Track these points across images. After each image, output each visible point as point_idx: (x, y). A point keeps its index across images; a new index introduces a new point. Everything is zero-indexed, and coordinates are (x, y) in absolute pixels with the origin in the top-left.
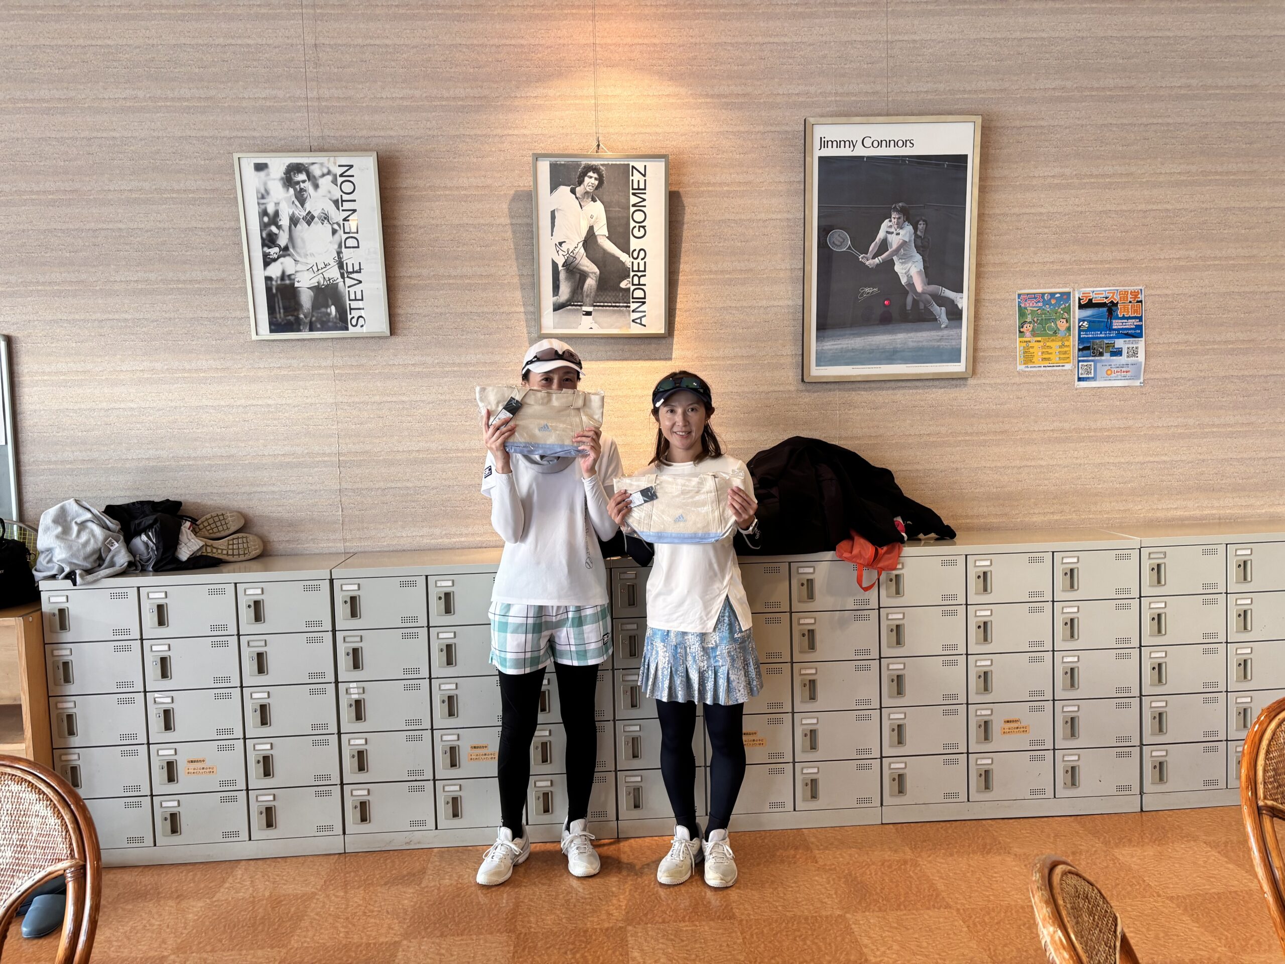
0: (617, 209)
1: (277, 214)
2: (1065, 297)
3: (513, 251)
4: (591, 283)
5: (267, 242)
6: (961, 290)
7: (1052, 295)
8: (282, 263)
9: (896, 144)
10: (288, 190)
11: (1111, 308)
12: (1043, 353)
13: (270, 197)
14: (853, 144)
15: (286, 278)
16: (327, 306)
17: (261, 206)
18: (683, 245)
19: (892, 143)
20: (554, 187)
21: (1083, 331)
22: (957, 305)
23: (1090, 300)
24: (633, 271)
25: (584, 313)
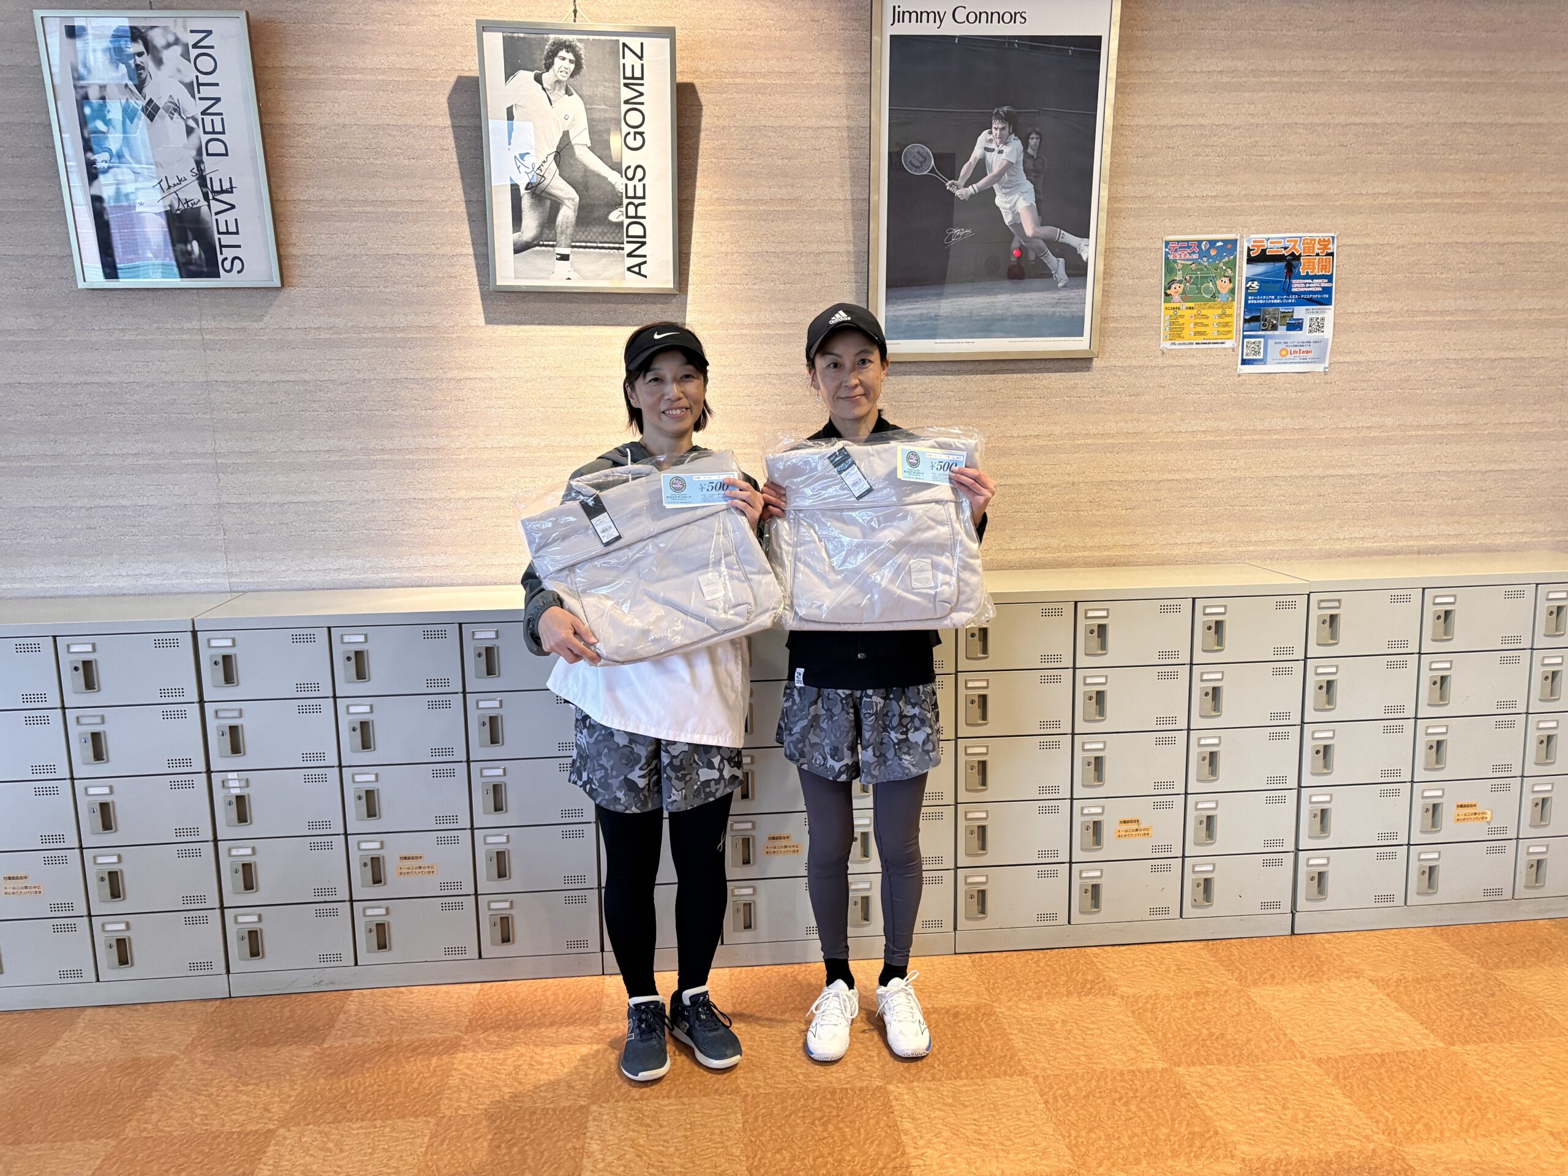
0: (603, 107)
1: (103, 102)
2: (1229, 246)
3: (456, 166)
4: (567, 214)
6: (1087, 235)
7: (1212, 243)
8: (115, 176)
9: (1001, 18)
10: (117, 67)
11: (1290, 262)
12: (1196, 324)
13: (91, 77)
14: (939, 17)
15: (123, 198)
16: (188, 241)
17: (79, 90)
18: (700, 161)
19: (995, 16)
20: (509, 74)
21: (1252, 294)
22: (1080, 255)
23: (1264, 251)
24: (627, 197)
25: (558, 256)
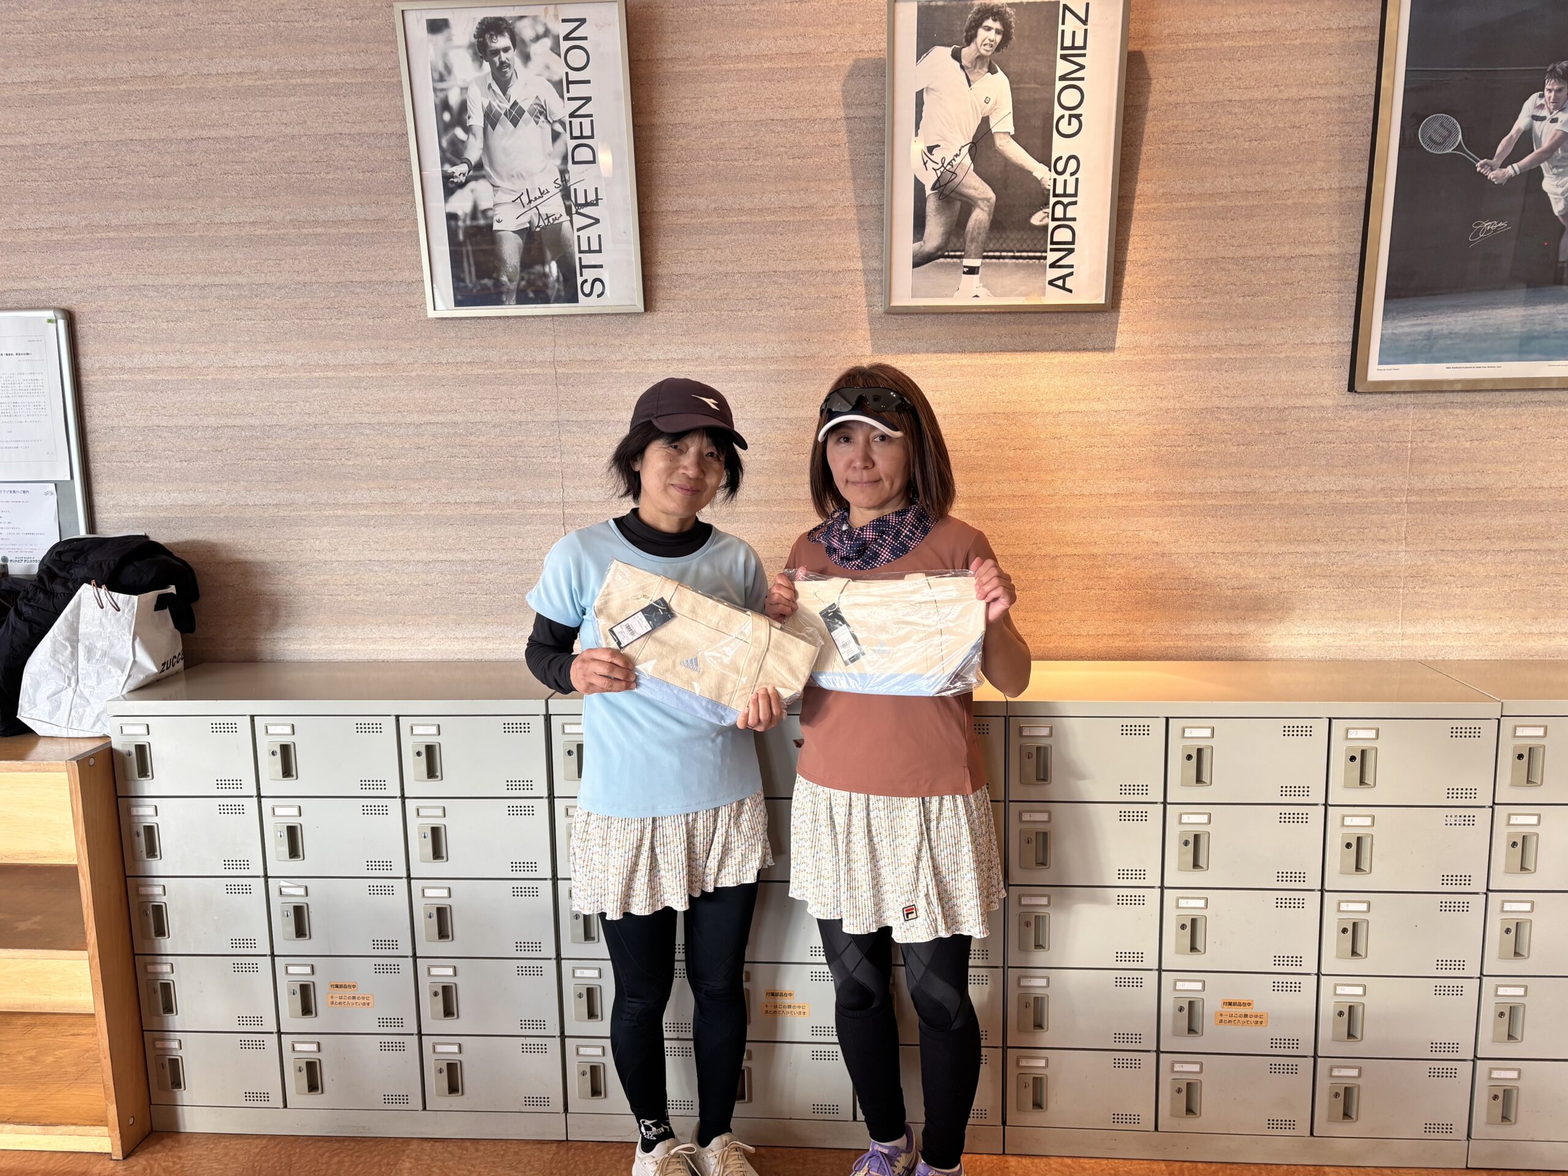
0: (1033, 86)
1: (463, 106)
3: (848, 164)
4: (980, 217)
5: (448, 155)
8: (472, 191)
10: (481, 65)
13: (452, 78)
15: (480, 215)
16: (543, 262)
17: (439, 94)
24: (1055, 195)
25: (966, 270)
